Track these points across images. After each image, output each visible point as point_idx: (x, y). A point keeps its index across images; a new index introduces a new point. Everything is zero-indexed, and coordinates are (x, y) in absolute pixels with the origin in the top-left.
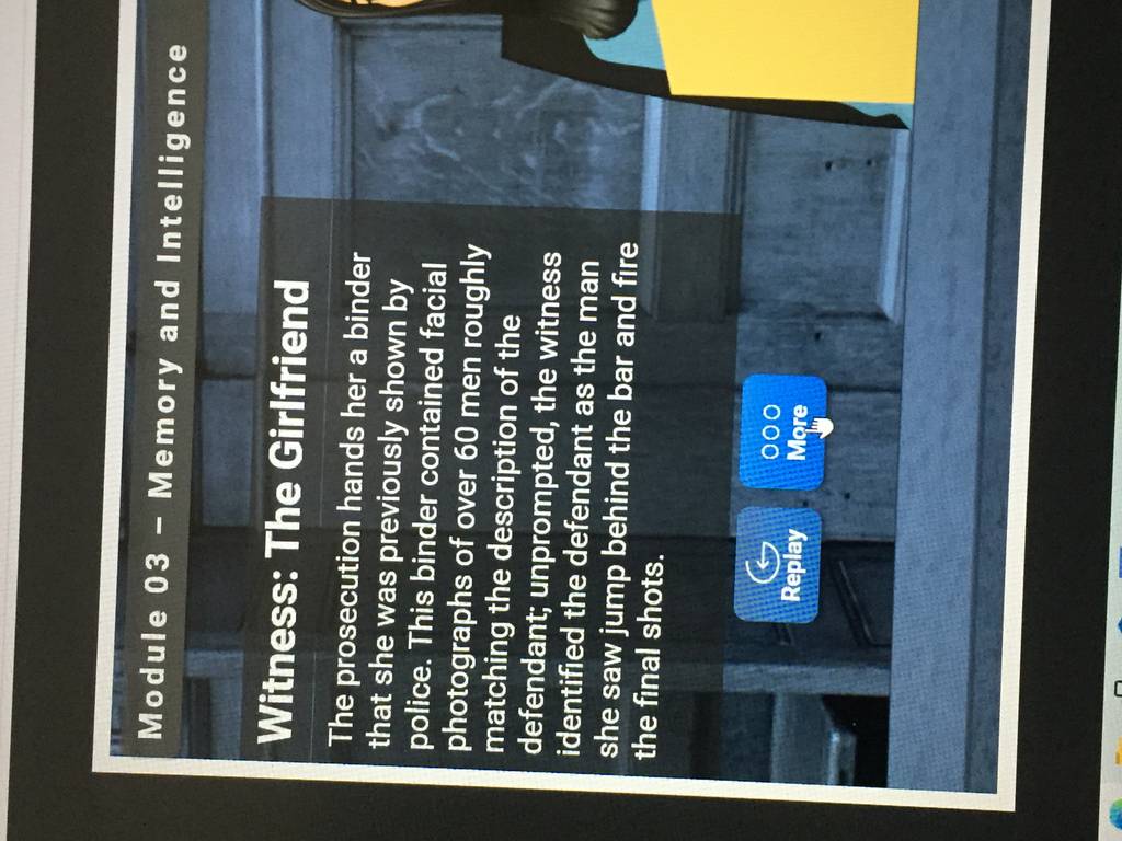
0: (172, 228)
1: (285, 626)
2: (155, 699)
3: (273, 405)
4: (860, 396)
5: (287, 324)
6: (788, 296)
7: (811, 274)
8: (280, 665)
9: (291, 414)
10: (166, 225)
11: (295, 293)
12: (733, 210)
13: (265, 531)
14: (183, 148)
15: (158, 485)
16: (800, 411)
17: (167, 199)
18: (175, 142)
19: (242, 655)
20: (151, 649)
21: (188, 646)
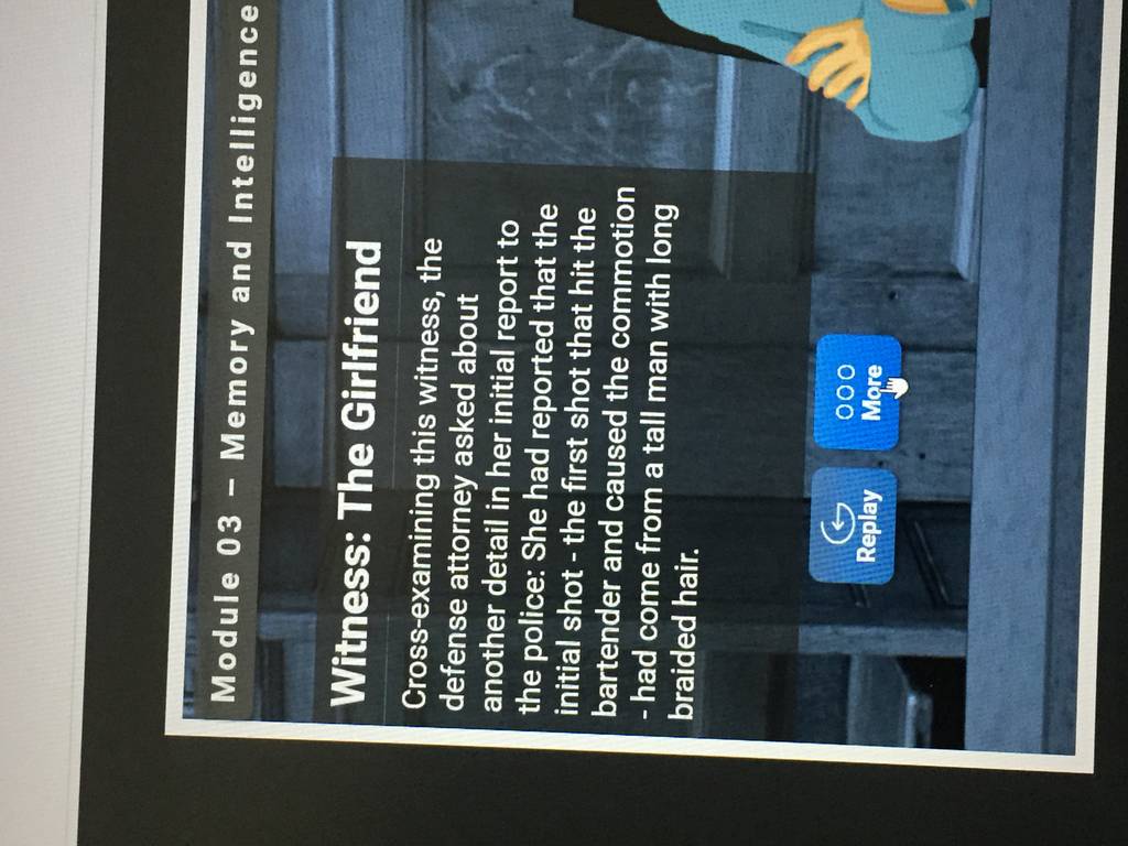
0: (244, 189)
1: (357, 589)
2: (227, 662)
3: (346, 366)
4: (934, 355)
5: (359, 284)
6: (862, 255)
7: (885, 234)
8: (353, 627)
9: (364, 375)
10: (238, 186)
11: (367, 254)
12: (807, 169)
13: (337, 493)
14: (255, 109)
15: (231, 447)
16: (875, 371)
17: (239, 161)
18: (247, 102)
19: (315, 619)
20: (223, 611)
21: (261, 609)
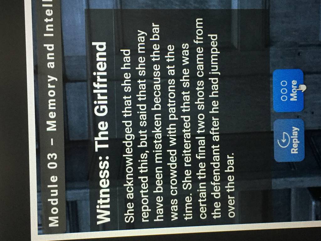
0: (49, 23)
1: (105, 178)
2: (55, 211)
3: (95, 91)
5: (98, 59)
6: (288, 39)
7: (295, 31)
8: (104, 193)
9: (102, 94)
10: (47, 22)
11: (101, 47)
12: (265, 7)
13: (94, 141)
15: (51, 126)
16: (294, 82)
17: (47, 12)
19: (89, 190)
20: (52, 191)
21: (67, 189)
